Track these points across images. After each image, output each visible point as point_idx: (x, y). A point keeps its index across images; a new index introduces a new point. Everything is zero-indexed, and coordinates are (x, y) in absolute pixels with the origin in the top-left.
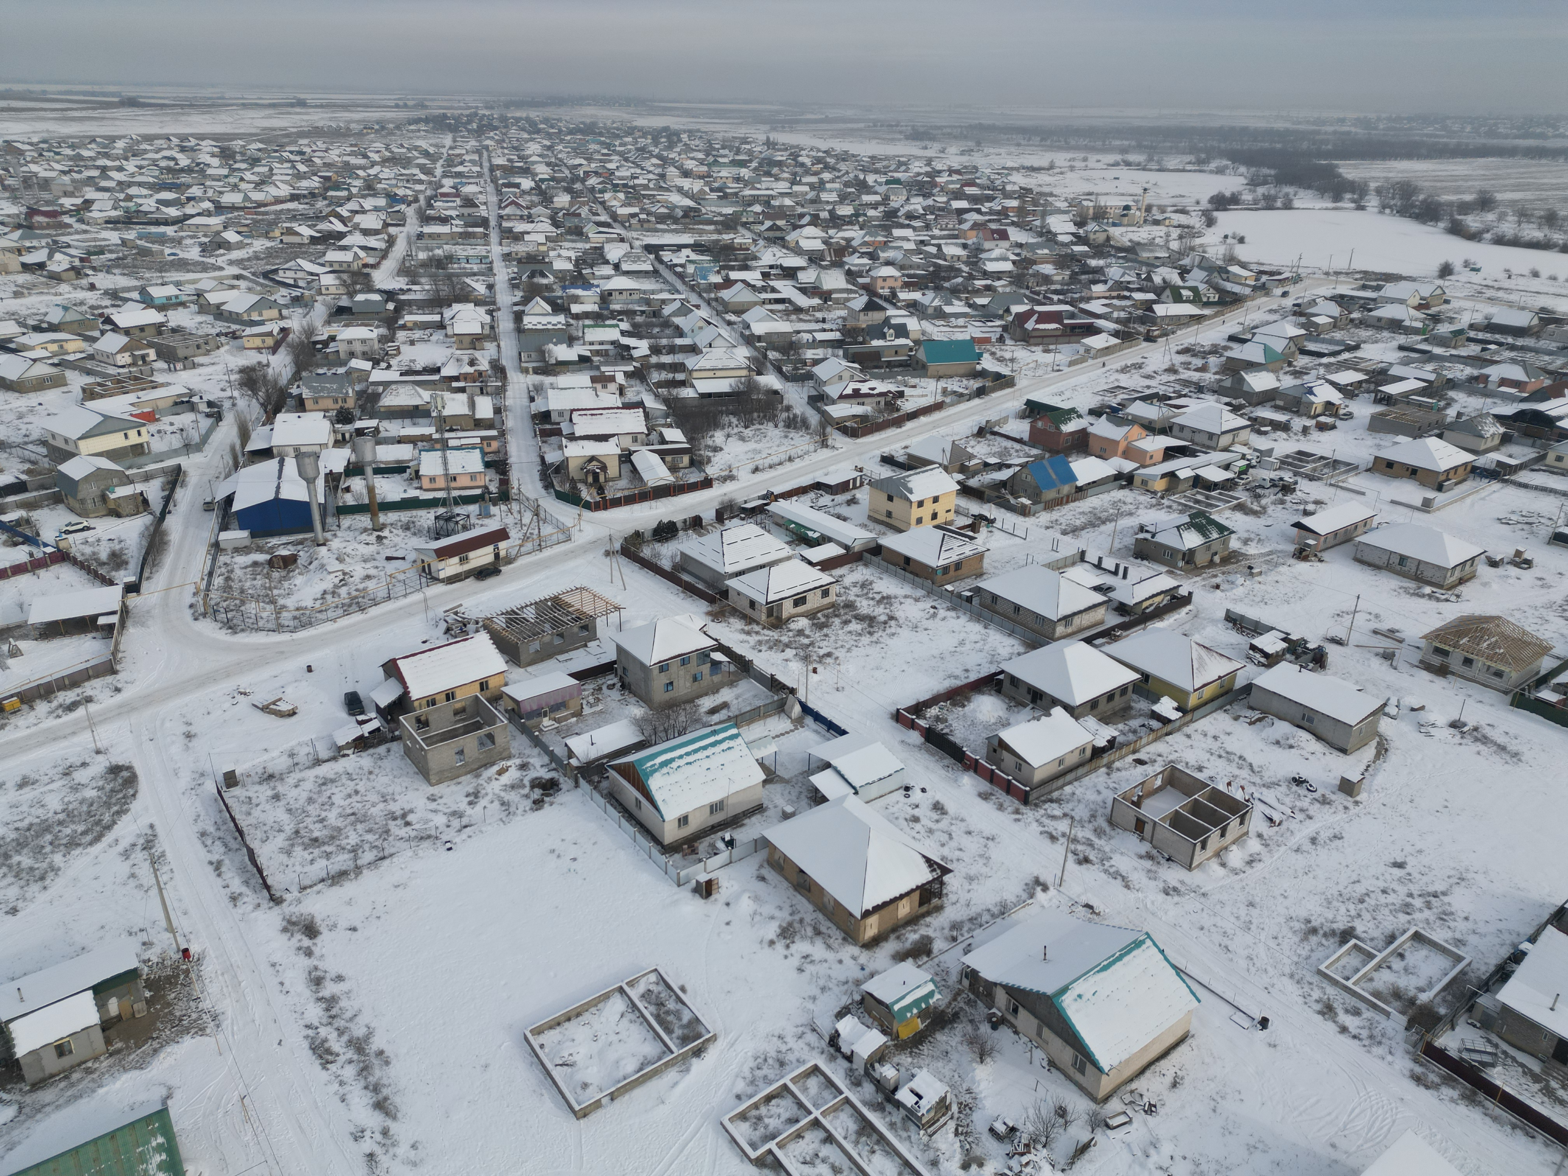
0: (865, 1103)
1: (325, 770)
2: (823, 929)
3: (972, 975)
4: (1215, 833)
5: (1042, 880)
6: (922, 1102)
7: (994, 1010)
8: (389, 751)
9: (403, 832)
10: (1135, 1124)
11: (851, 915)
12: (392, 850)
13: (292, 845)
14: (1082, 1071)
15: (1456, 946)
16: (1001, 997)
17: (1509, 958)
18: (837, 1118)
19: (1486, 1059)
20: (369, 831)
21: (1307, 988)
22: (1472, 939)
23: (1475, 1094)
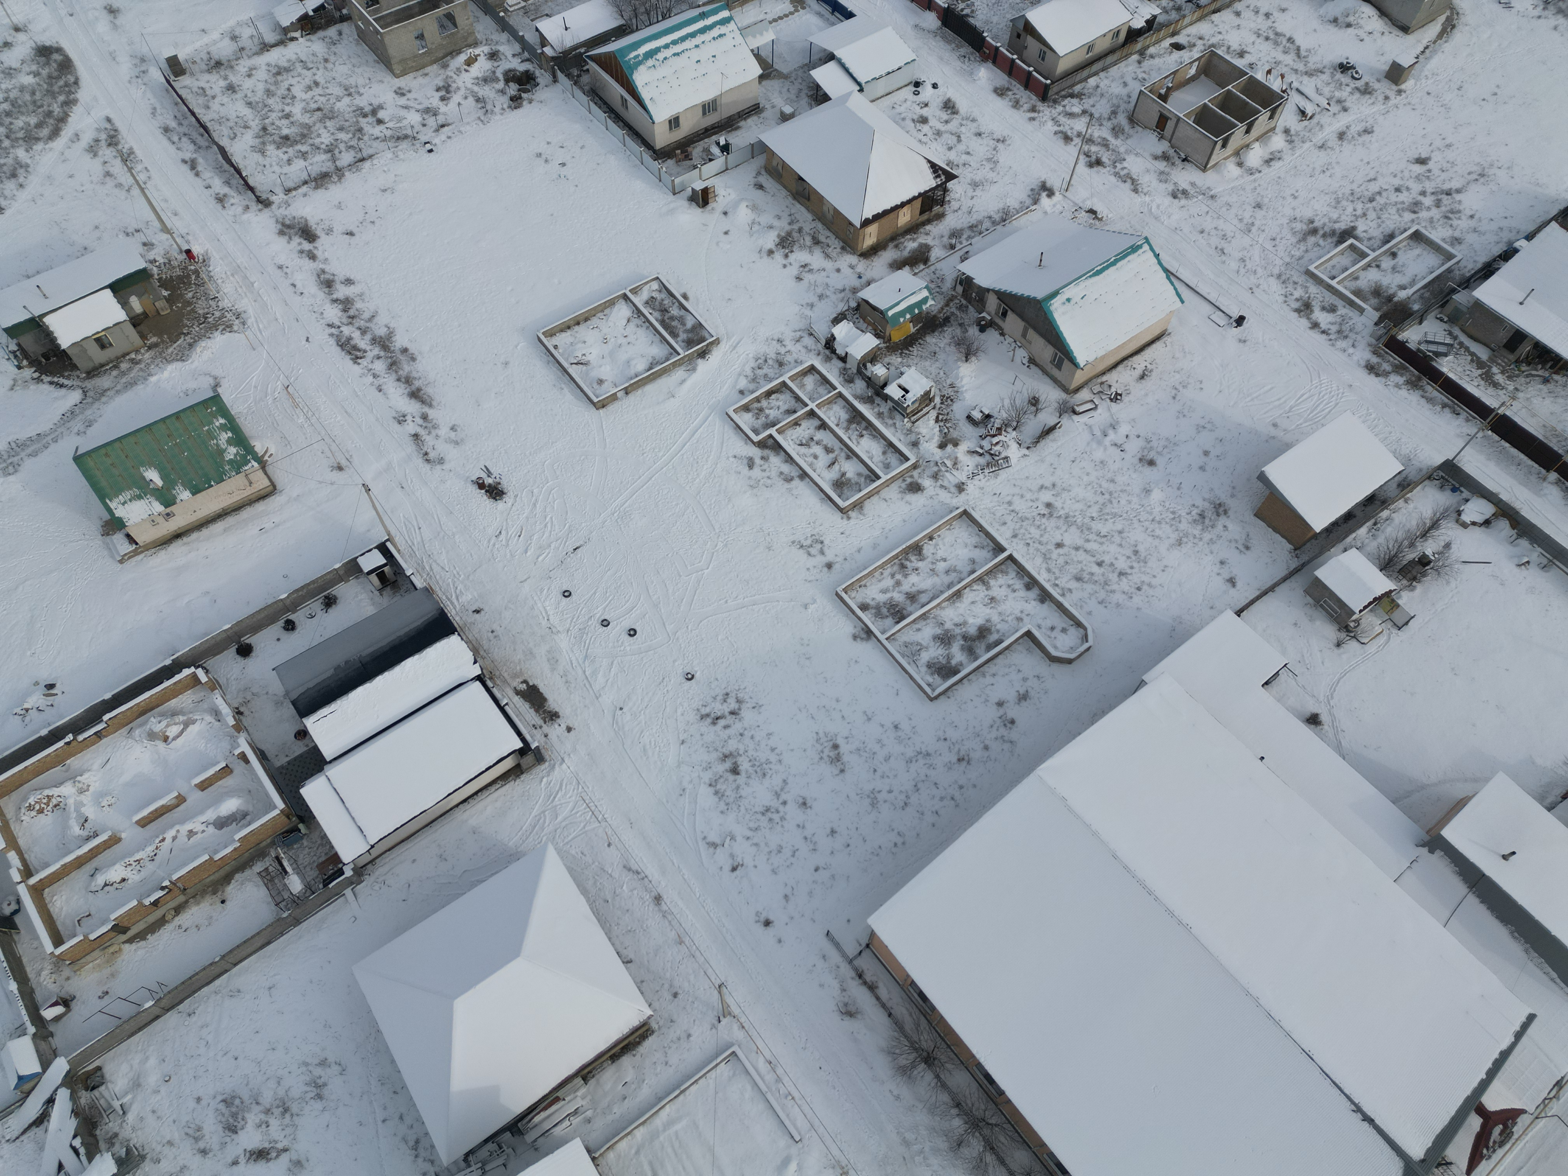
0: (856, 397)
1: (276, 56)
2: (822, 238)
3: (966, 282)
4: (1241, 127)
5: (1048, 185)
6: (908, 396)
7: (984, 314)
8: (340, 34)
9: (377, 131)
10: (1099, 411)
11: (850, 224)
12: (371, 151)
13: (264, 143)
14: (1059, 366)
15: (1452, 245)
16: (992, 303)
17: (1500, 256)
18: (831, 409)
19: (1442, 349)
20: (341, 129)
21: (1290, 288)
22: (1471, 238)
23: (1419, 379)
